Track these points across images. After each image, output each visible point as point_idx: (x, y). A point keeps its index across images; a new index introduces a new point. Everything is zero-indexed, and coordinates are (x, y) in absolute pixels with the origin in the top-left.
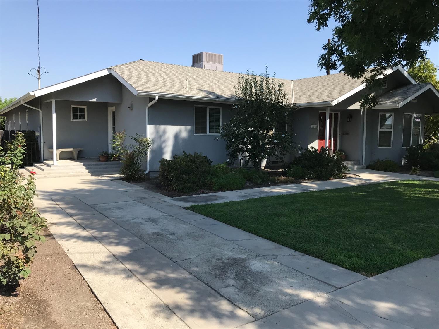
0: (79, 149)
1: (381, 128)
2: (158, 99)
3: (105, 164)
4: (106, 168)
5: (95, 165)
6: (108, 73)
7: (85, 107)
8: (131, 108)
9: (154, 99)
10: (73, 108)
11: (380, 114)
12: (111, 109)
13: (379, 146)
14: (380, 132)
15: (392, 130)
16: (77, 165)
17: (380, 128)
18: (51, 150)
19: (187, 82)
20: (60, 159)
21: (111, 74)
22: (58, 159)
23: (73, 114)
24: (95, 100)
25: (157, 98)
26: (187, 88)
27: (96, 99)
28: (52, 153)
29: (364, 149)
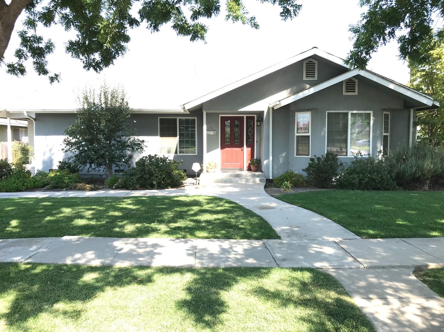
14: (297, 136)
25: (25, 113)
29: (271, 158)
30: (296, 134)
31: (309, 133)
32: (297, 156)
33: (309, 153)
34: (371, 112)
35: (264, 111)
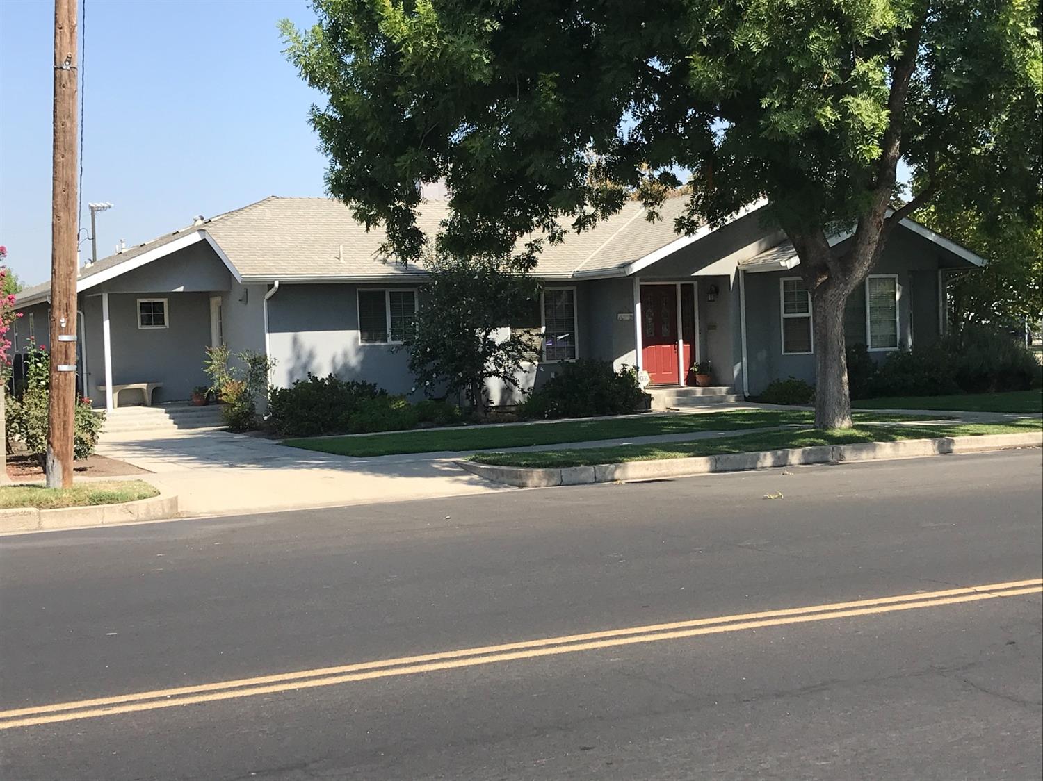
0: (156, 385)
1: (787, 311)
2: (279, 285)
3: (202, 410)
4: (202, 416)
5: (182, 412)
6: (200, 239)
7: (165, 301)
8: (245, 299)
9: (273, 285)
10: (141, 303)
11: (782, 280)
12: (215, 302)
13: (786, 351)
14: (785, 319)
15: (810, 314)
16: (148, 413)
17: (785, 309)
18: (102, 388)
19: (341, 246)
20: (119, 406)
21: (204, 240)
22: (116, 405)
23: (142, 315)
24: (181, 289)
25: (277, 284)
26: (342, 259)
27: (183, 287)
28: (104, 393)
29: (744, 359)
30: (783, 315)
31: (808, 312)
32: (786, 354)
33: (810, 346)
34: (896, 276)
35: (729, 276)
